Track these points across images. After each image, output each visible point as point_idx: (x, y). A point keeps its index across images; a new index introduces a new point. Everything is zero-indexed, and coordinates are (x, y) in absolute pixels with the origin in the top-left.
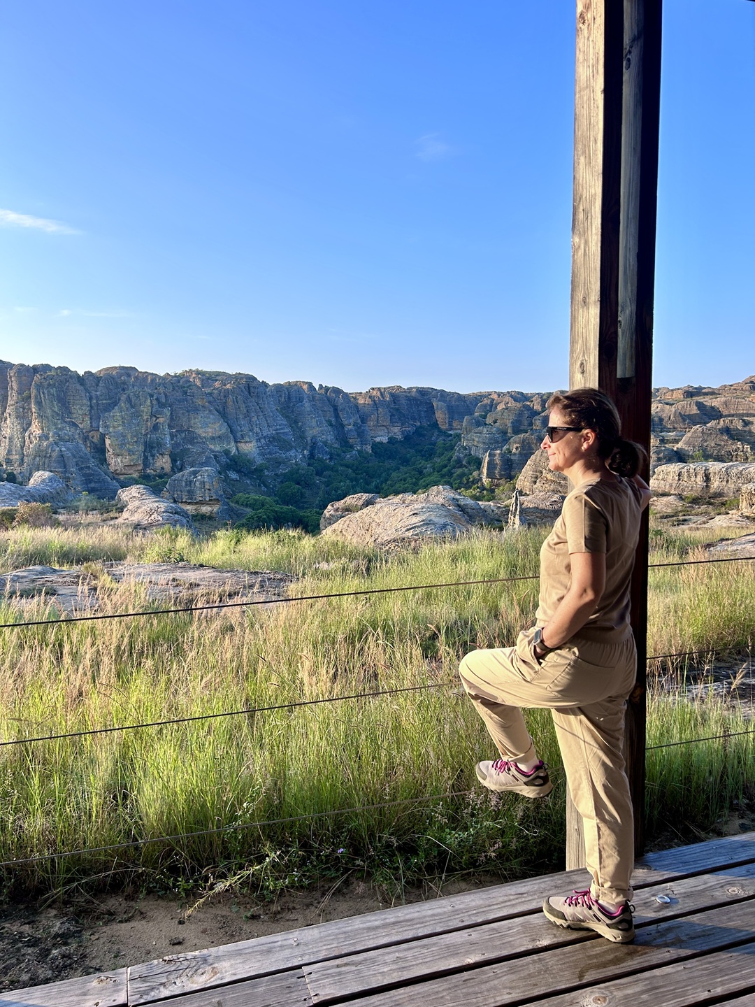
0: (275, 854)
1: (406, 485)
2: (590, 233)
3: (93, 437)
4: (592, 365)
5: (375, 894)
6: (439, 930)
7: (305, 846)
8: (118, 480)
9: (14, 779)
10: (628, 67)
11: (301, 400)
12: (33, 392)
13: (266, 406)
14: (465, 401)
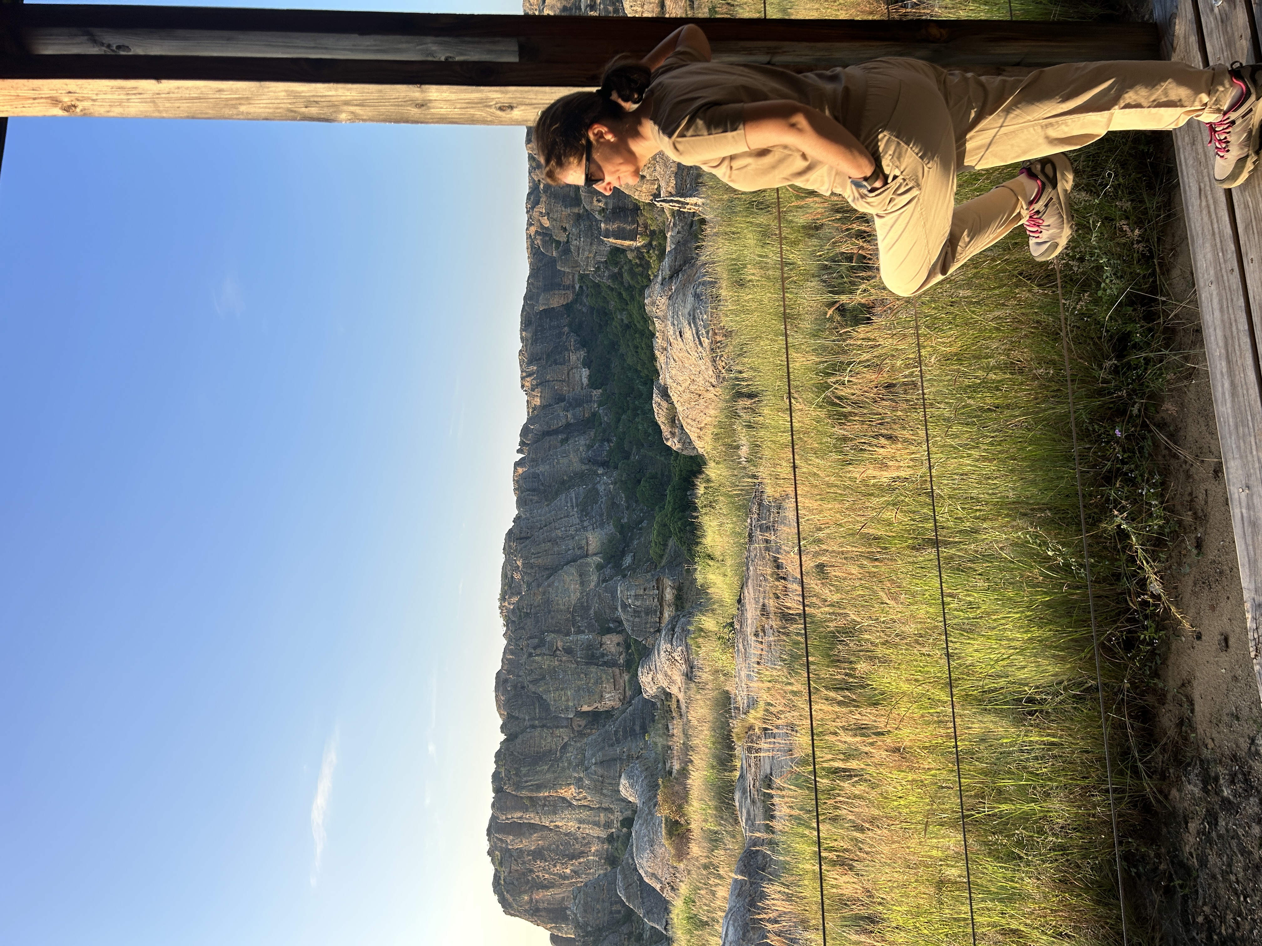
0: (1117, 516)
1: (644, 346)
2: (334, 99)
3: (580, 726)
4: (503, 96)
5: (1179, 389)
6: (1241, 302)
7: (1108, 479)
8: (632, 698)
9: (1001, 833)
10: (127, 48)
11: (535, 476)
12: (525, 793)
13: (543, 518)
14: (538, 269)
